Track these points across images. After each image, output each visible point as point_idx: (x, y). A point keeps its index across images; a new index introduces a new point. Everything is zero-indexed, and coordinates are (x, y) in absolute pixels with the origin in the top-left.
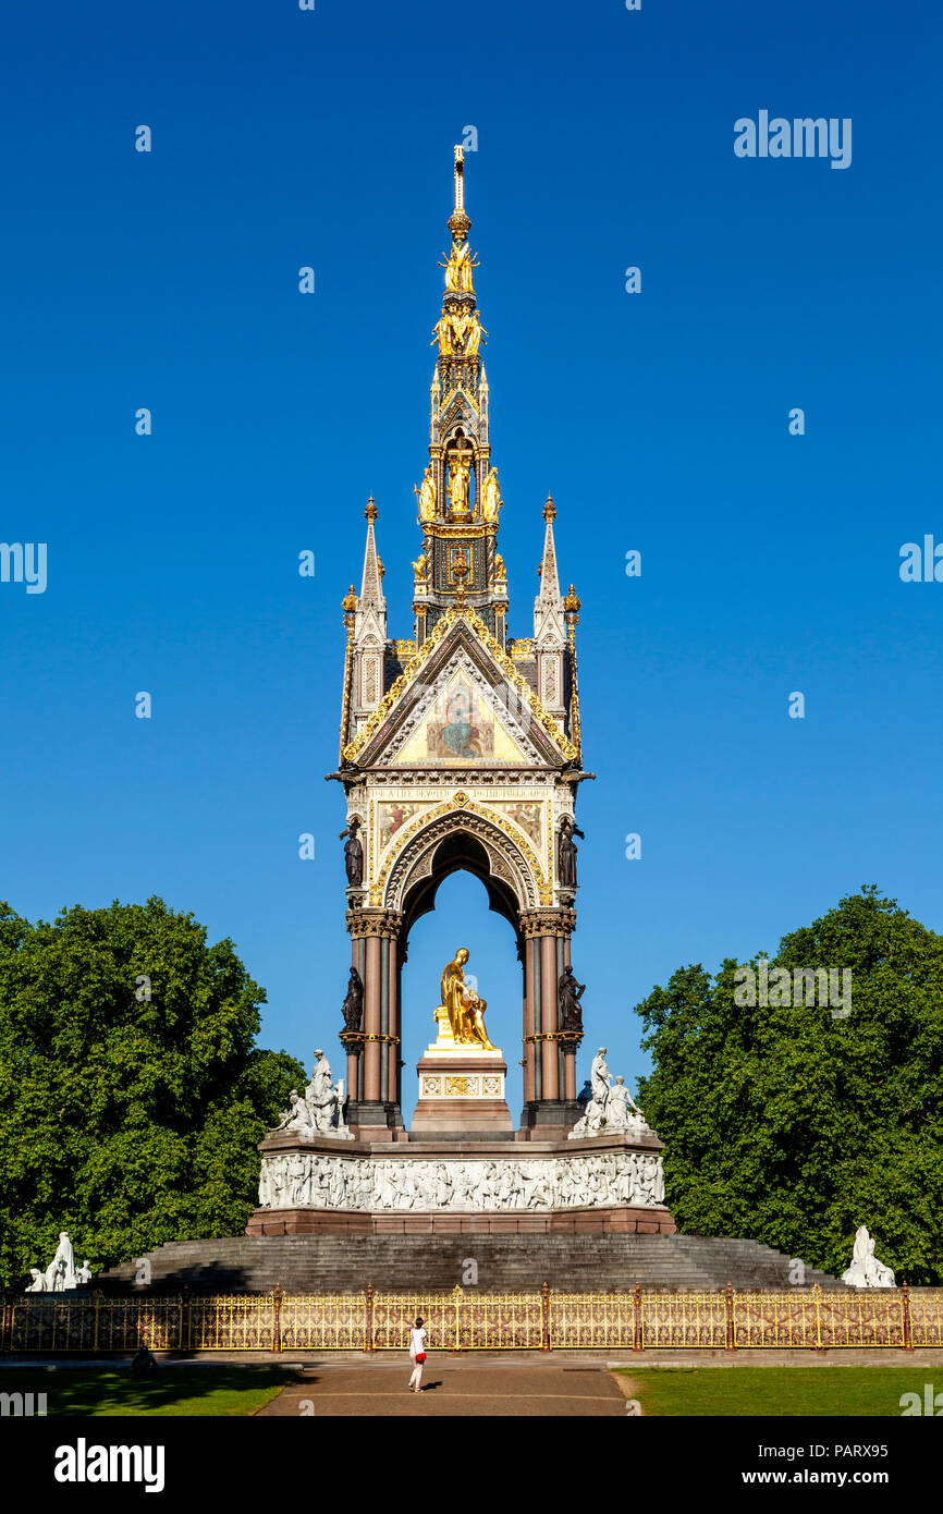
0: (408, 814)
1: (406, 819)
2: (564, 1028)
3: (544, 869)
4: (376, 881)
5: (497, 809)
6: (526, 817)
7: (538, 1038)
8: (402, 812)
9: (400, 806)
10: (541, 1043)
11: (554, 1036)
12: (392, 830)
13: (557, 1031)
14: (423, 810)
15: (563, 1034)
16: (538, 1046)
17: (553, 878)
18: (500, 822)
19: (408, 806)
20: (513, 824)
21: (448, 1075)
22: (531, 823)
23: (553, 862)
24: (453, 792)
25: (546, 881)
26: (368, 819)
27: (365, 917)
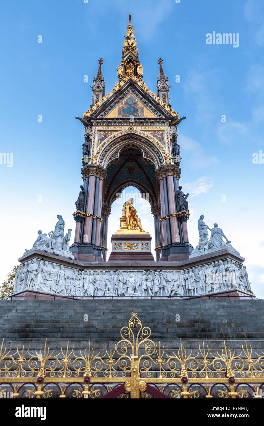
0: (109, 134)
1: (109, 136)
2: (180, 211)
3: (167, 151)
4: (95, 155)
5: (146, 133)
6: (158, 135)
7: (168, 216)
8: (107, 134)
9: (106, 132)
10: (169, 219)
11: (176, 215)
12: (102, 139)
13: (177, 212)
14: (116, 133)
15: (180, 213)
16: (168, 220)
17: (171, 154)
18: (147, 136)
19: (109, 132)
20: (153, 137)
21: (125, 242)
22: (160, 137)
23: (170, 149)
24: (127, 127)
25: (168, 155)
26: (93, 135)
27: (89, 168)
